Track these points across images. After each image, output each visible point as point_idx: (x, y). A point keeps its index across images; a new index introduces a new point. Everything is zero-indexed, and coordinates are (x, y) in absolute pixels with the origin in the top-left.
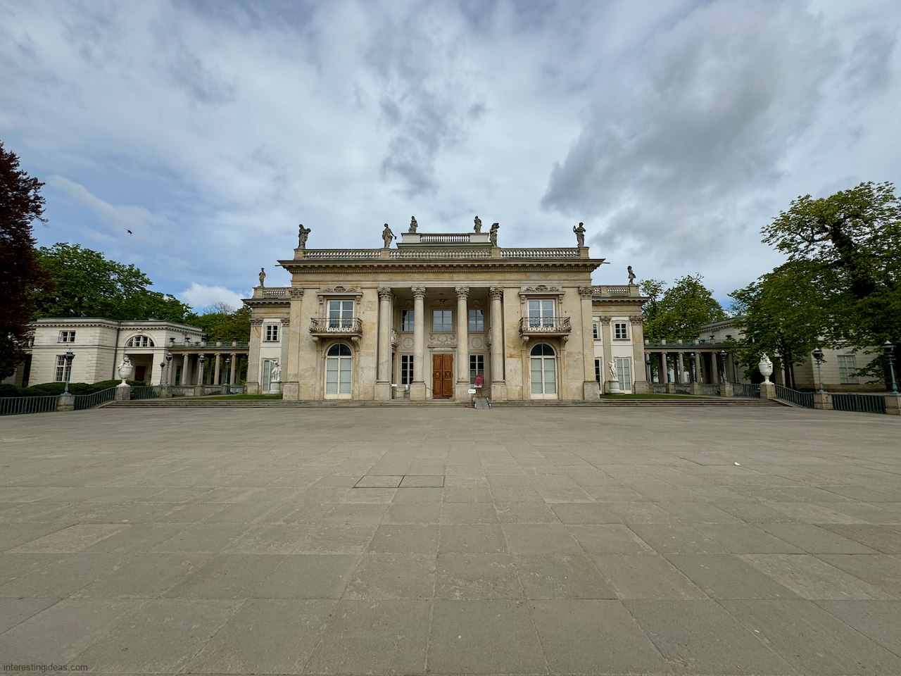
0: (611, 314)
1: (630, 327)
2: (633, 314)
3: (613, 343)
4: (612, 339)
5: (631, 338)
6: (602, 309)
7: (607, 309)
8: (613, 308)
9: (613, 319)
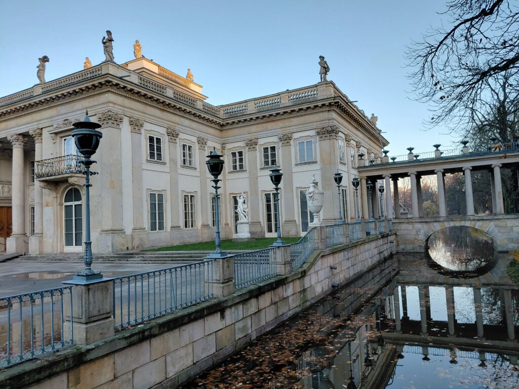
0: (291, 129)
1: (318, 145)
2: (320, 125)
3: (295, 169)
4: (293, 163)
5: (318, 160)
6: (280, 124)
7: (287, 123)
8: (295, 121)
9: (296, 136)
